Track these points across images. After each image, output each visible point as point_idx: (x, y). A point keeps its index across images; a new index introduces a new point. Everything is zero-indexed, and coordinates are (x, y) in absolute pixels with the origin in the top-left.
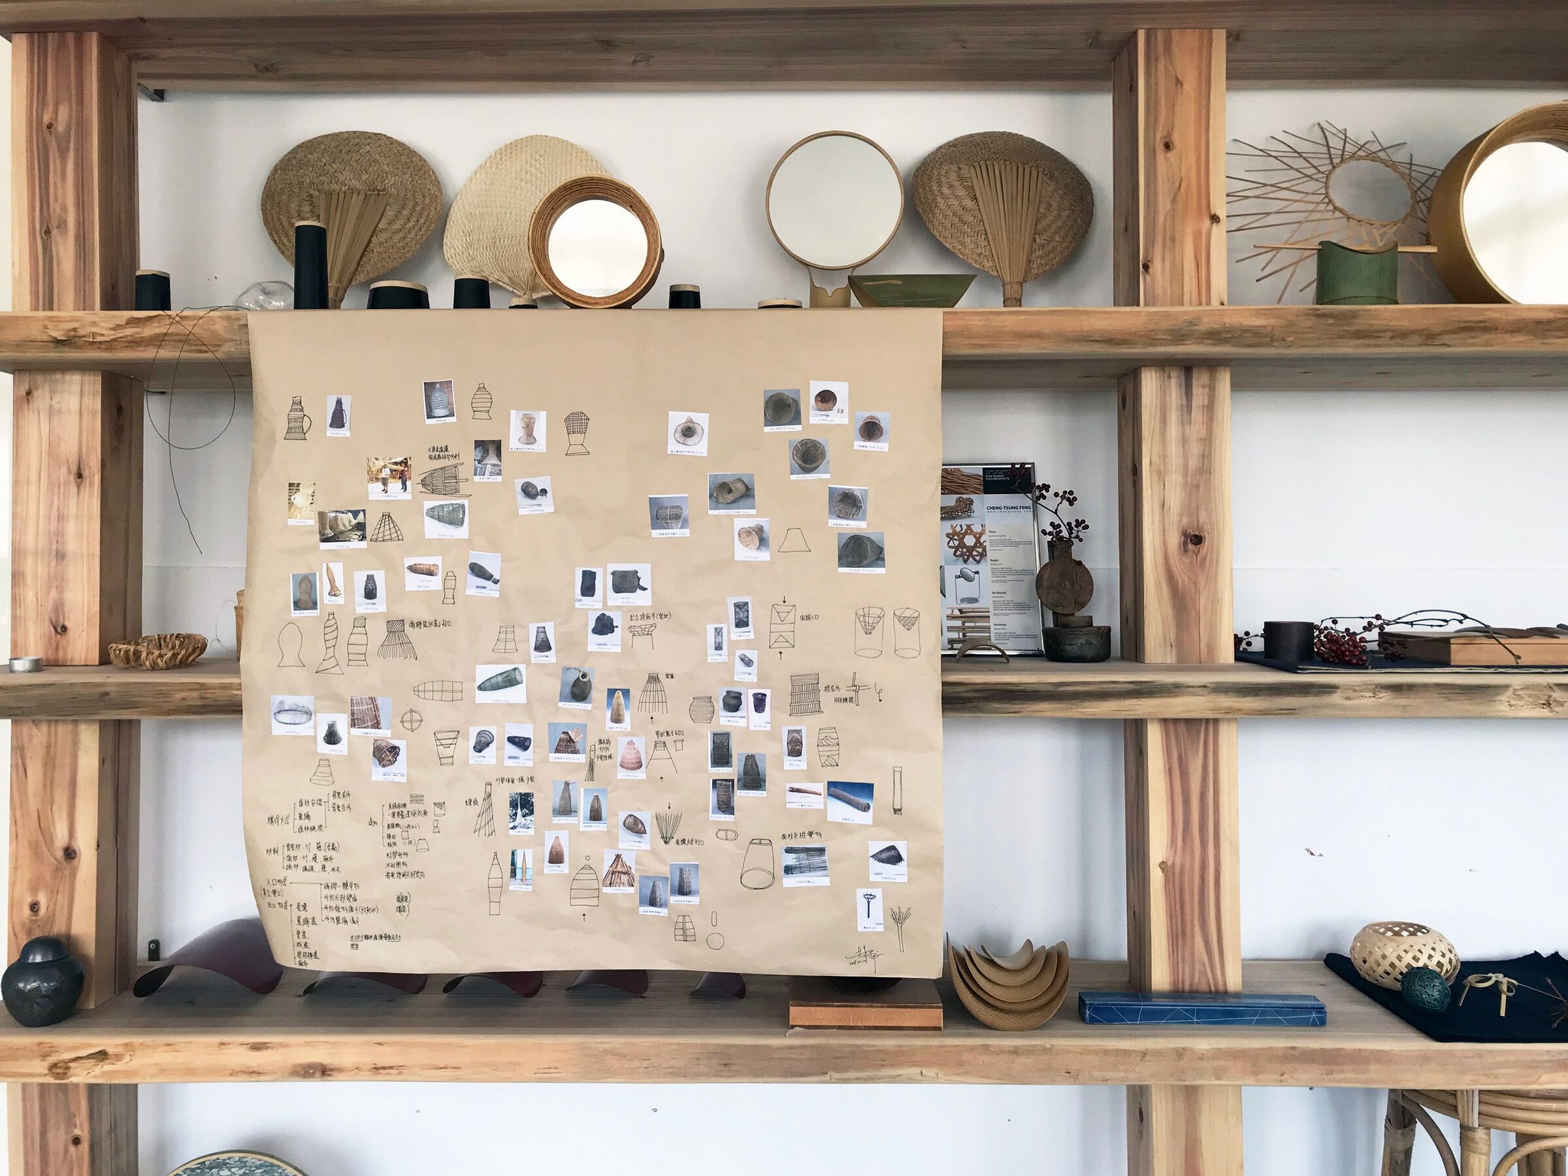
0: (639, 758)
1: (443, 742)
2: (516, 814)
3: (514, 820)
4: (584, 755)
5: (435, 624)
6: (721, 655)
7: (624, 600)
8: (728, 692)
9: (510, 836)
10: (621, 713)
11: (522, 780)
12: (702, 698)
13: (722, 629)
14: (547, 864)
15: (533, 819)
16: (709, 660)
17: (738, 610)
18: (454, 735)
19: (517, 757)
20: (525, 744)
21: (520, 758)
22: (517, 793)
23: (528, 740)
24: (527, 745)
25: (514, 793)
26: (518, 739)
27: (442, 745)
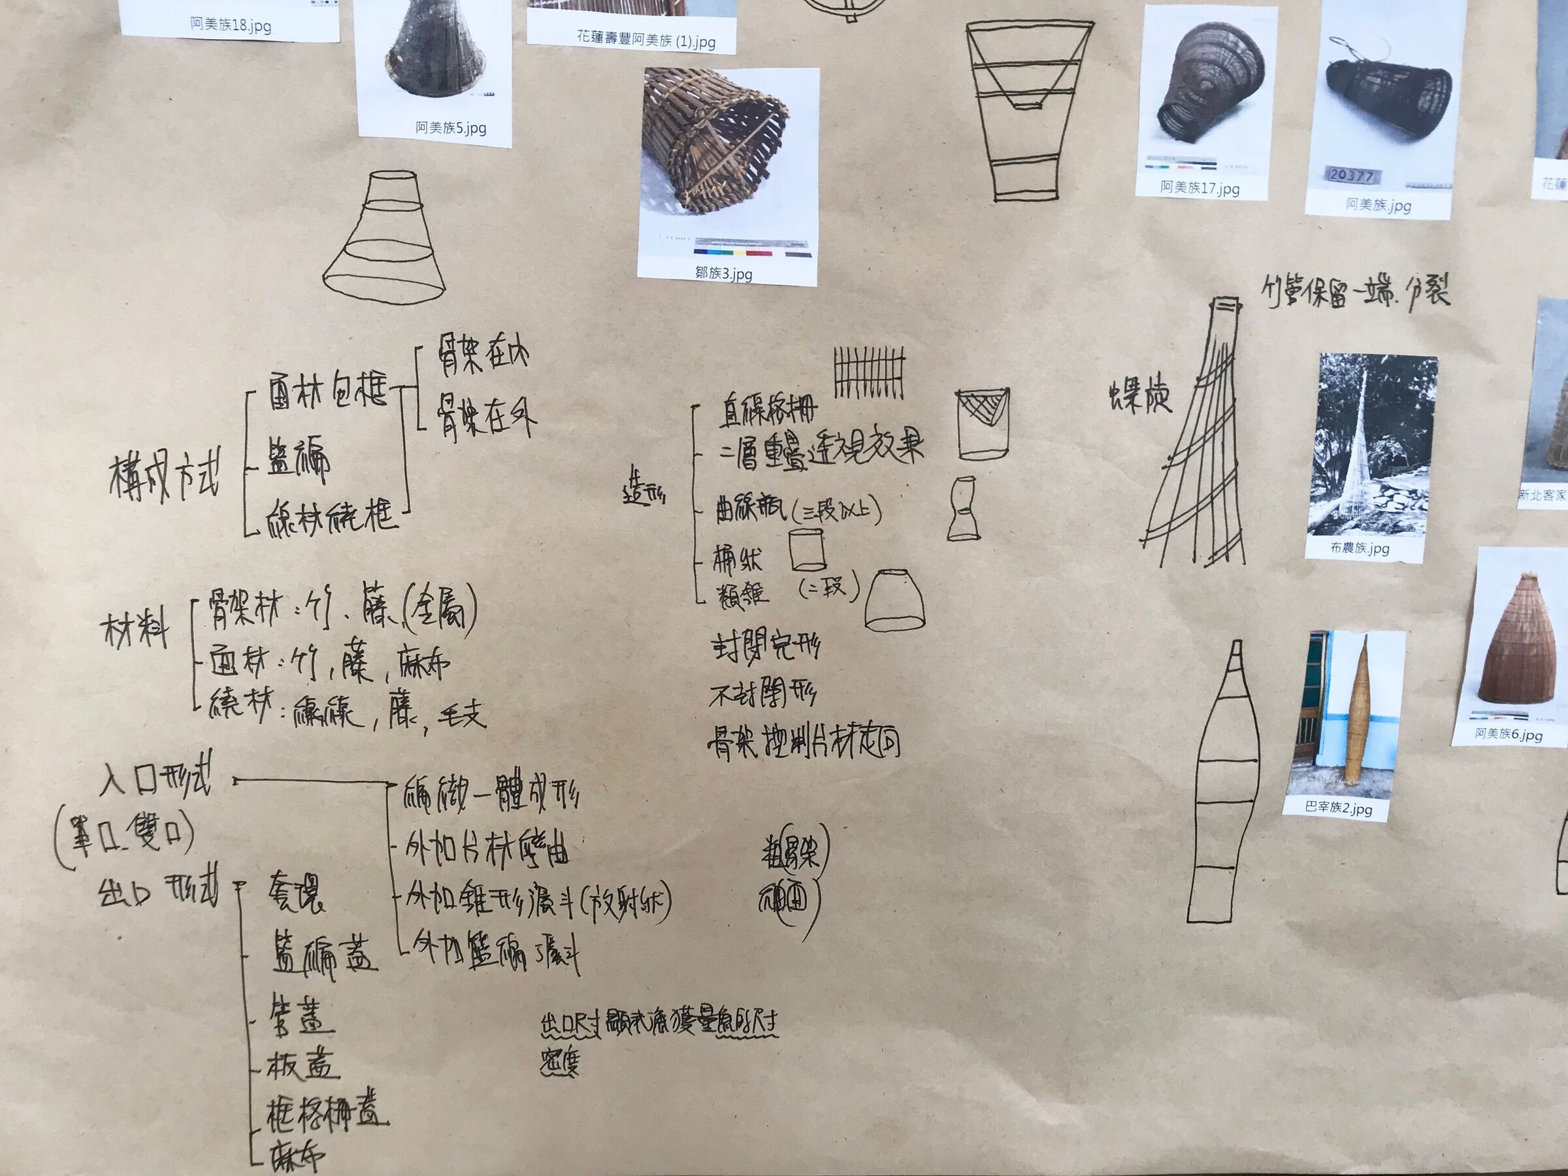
2: (1341, 462)
3: (1334, 489)
9: (1311, 567)
11: (1381, 290)
14: (1471, 701)
15: (1422, 485)
18: (1063, 42)
19: (1371, 173)
20: (1420, 102)
21: (1384, 177)
22: (1356, 356)
23: (1436, 81)
24: (1430, 106)
25: (1342, 355)
26: (1383, 79)
27: (1004, 93)
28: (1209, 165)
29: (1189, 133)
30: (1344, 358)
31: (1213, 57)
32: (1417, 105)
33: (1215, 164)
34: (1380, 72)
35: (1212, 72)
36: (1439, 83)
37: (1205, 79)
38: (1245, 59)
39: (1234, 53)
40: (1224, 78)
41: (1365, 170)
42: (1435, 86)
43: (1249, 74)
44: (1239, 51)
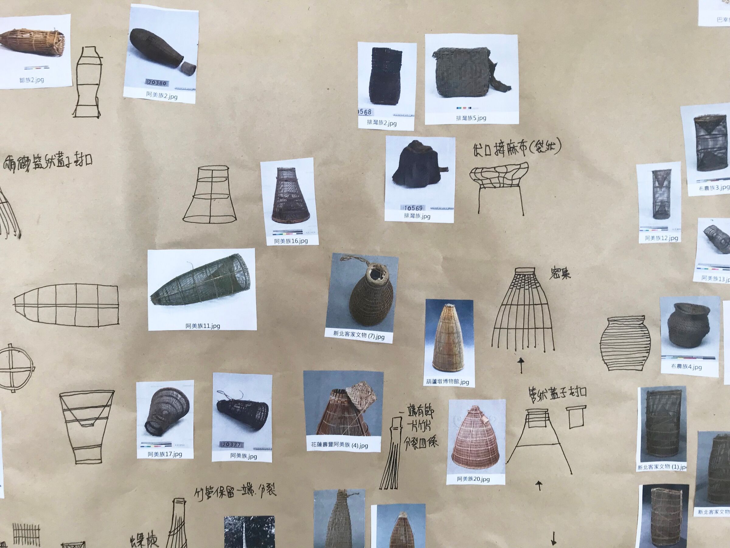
0: (493, 442)
1: (79, 414)
4: (378, 439)
5: (59, 161)
6: (665, 228)
7: (462, 113)
8: (678, 306)
10: (456, 350)
11: (248, 489)
12: (625, 319)
13: (668, 172)
16: (642, 239)
17: (702, 133)
18: (103, 398)
19: (240, 443)
20: (257, 416)
21: (245, 445)
22: (239, 518)
23: (262, 408)
24: (261, 417)
25: (234, 517)
26: (241, 406)
27: (77, 420)
28: (169, 444)
29: (159, 432)
30: (235, 518)
31: (167, 401)
32: (255, 417)
33: (171, 444)
34: (239, 404)
35: (168, 407)
36: (263, 408)
37: (165, 410)
38: (181, 402)
39: (177, 399)
40: (173, 409)
41: (237, 442)
42: (262, 409)
43: (183, 407)
44: (178, 399)
